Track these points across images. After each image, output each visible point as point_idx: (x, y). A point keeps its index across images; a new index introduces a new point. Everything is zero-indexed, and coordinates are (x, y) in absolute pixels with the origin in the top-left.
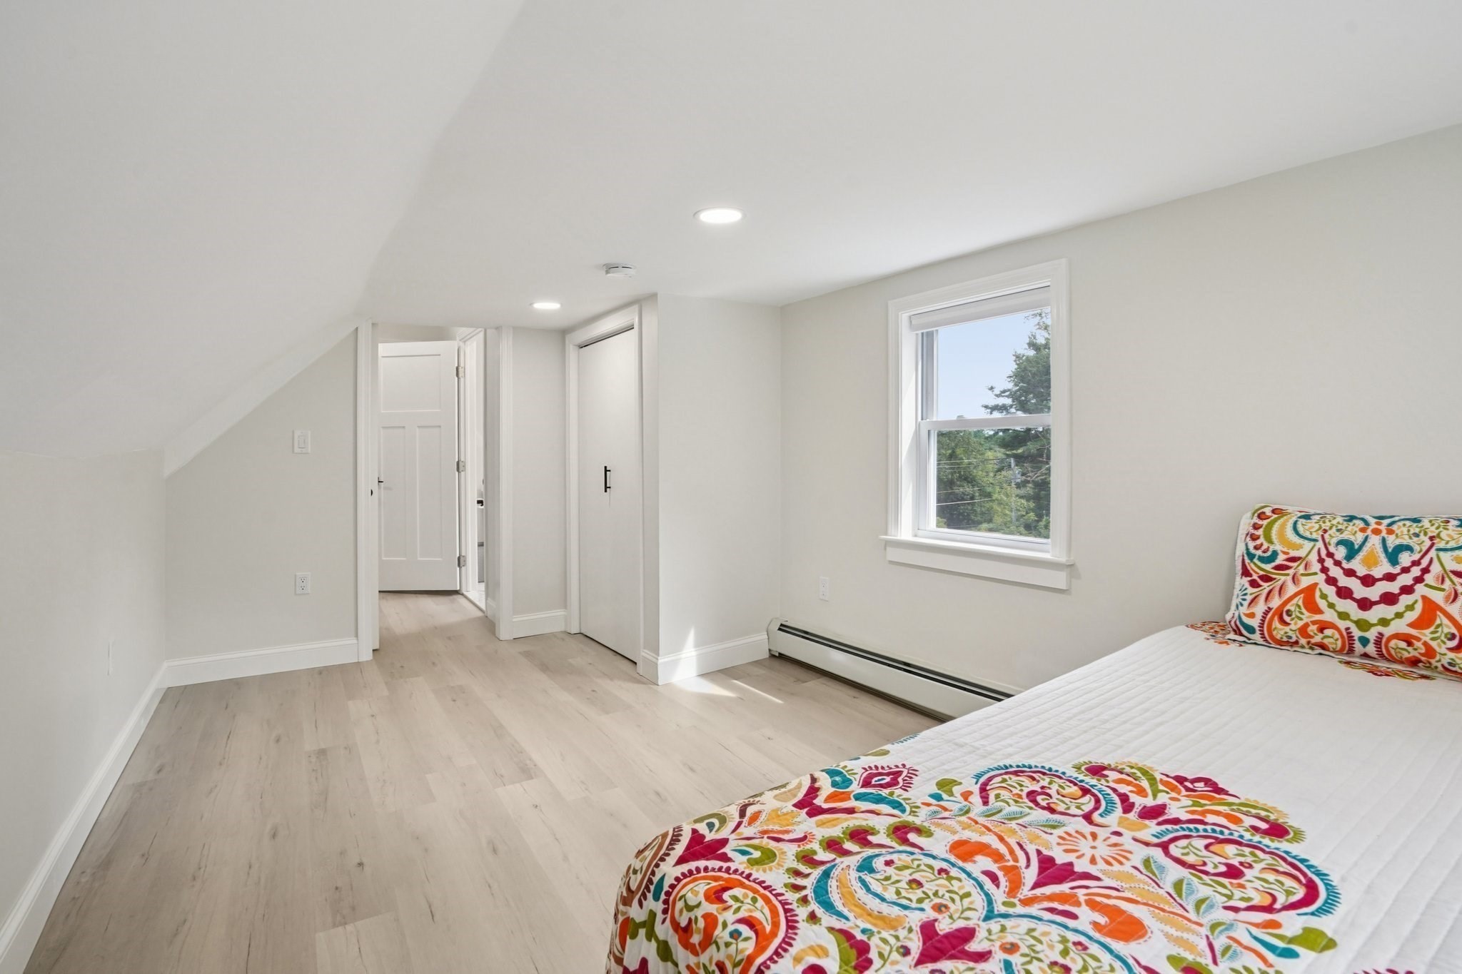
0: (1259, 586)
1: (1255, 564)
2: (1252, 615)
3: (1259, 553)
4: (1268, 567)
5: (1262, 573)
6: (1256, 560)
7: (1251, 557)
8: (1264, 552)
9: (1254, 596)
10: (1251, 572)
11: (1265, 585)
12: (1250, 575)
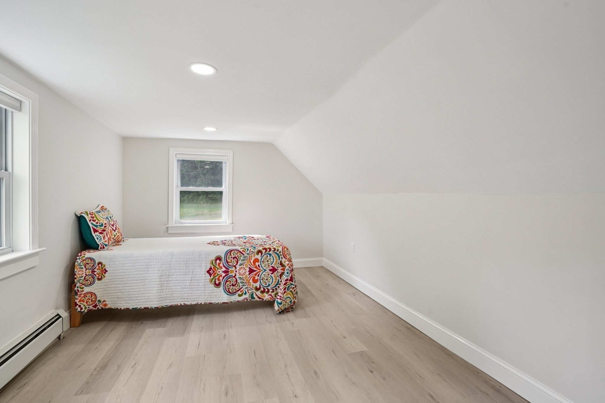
0: (103, 233)
1: (99, 228)
2: (106, 241)
3: (98, 224)
4: (103, 227)
5: (102, 230)
6: (98, 227)
7: (97, 226)
8: (100, 224)
9: (103, 236)
10: (98, 230)
11: (105, 232)
12: (98, 231)
